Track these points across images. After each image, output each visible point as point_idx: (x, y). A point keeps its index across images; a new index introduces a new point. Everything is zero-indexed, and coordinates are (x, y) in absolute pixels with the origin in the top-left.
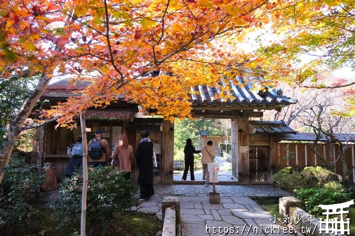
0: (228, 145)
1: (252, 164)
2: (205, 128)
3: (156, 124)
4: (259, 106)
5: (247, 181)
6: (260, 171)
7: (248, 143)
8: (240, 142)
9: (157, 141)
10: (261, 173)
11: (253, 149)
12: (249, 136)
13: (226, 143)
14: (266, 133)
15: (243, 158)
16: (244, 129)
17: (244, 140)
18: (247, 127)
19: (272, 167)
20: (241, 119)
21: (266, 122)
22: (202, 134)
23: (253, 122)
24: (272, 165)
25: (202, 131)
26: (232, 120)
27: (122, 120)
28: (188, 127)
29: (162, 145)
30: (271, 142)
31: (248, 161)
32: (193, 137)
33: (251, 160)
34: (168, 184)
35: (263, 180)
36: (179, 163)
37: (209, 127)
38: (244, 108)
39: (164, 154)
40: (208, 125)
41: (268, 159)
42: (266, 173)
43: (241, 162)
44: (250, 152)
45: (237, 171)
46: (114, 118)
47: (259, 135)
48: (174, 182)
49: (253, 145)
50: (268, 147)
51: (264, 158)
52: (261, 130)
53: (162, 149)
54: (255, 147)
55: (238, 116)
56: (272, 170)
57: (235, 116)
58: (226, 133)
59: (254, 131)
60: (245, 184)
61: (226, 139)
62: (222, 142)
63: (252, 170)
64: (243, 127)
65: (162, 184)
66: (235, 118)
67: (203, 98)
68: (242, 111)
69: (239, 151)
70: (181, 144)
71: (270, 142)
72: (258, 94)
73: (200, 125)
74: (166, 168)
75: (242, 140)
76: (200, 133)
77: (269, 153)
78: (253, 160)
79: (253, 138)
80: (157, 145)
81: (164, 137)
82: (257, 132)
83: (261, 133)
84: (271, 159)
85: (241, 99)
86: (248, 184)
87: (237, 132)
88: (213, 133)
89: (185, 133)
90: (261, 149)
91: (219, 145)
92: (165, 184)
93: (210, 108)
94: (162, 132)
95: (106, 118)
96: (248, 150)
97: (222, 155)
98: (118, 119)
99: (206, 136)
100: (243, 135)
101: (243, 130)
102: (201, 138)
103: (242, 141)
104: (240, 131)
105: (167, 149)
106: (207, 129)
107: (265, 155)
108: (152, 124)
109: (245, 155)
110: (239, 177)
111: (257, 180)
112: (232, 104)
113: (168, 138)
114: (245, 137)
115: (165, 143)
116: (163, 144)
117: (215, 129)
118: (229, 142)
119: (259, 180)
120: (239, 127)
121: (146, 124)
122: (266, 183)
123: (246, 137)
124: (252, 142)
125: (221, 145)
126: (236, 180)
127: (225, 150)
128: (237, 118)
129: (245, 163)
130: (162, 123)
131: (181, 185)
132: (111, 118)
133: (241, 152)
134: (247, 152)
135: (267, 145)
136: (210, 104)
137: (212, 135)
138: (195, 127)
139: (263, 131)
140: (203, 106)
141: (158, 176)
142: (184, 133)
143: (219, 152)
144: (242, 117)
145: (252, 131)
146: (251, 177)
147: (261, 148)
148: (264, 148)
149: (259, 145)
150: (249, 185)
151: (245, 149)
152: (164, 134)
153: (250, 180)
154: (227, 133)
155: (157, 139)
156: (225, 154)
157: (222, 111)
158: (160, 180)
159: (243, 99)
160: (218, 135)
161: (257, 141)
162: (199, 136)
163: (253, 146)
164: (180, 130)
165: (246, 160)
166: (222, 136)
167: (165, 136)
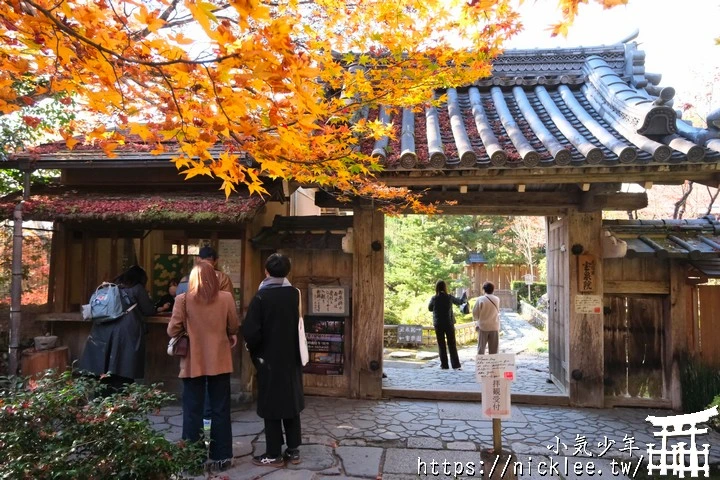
0: (532, 287)
1: (611, 346)
2: (479, 246)
3: (333, 232)
4: (643, 169)
5: (596, 397)
6: (636, 366)
7: (601, 285)
8: (575, 283)
9: (338, 279)
10: (642, 374)
11: (613, 302)
12: (604, 267)
13: (529, 280)
14: (659, 254)
15: (586, 329)
16: (586, 244)
17: (587, 277)
18: (598, 239)
19: (676, 356)
20: (578, 216)
21: (658, 222)
22: (472, 260)
23: (615, 225)
24: (677, 350)
25: (474, 252)
26: (550, 221)
27: (227, 220)
28: (436, 243)
29: (351, 291)
30: (674, 284)
31: (599, 338)
32: (449, 268)
33: (610, 333)
34: (369, 398)
35: (647, 396)
36: (413, 330)
37: (489, 245)
38: (594, 175)
39: (357, 314)
40: (485, 239)
41: (662, 332)
42: (655, 373)
43: (578, 342)
44: (607, 311)
45: (566, 365)
46: (208, 215)
47: (635, 263)
48: (384, 391)
49: (614, 290)
50: (664, 297)
51: (650, 330)
52: (643, 248)
53: (351, 299)
54: (622, 296)
55: (570, 209)
56: (675, 364)
57: (562, 208)
58: (529, 256)
59: (623, 249)
60: (591, 404)
61: (529, 272)
62: (520, 278)
63: (614, 365)
64: (584, 238)
65: (351, 398)
66: (559, 212)
67: (462, 147)
68: (586, 188)
69: (572, 309)
70: (420, 283)
71: (669, 281)
72: (639, 132)
73: (467, 239)
74: (360, 354)
75: (582, 276)
76: (467, 258)
77: (666, 314)
78: (614, 336)
79: (616, 271)
80: (337, 290)
81: (355, 268)
82: (630, 252)
83: (641, 256)
84: (673, 333)
85: (585, 148)
86: (599, 404)
87: (567, 254)
88: (498, 257)
89: (429, 257)
90: (640, 303)
91: (512, 286)
92: (358, 397)
93: (484, 178)
94: (351, 255)
95: (185, 215)
96: (600, 306)
97: (519, 309)
98: (217, 219)
99: (482, 264)
100: (583, 262)
101: (586, 248)
102: (469, 268)
103: (582, 281)
104: (576, 250)
105: (365, 300)
106: (485, 249)
107: (652, 323)
108: (324, 232)
109: (590, 322)
110: (571, 384)
111: (628, 396)
112: (554, 163)
113: (366, 271)
114: (590, 267)
115: (358, 285)
116: (355, 288)
117: (502, 249)
118: (535, 279)
119: (634, 394)
120: (571, 239)
121: (309, 233)
122: (658, 405)
123: (594, 268)
124: (612, 283)
125: (517, 286)
126: (565, 393)
127: (526, 296)
128: (565, 212)
129: (590, 342)
130: (350, 230)
131: (403, 404)
132: (199, 216)
133: (578, 312)
134: (597, 310)
135: (660, 291)
136: (482, 166)
137: (496, 262)
138: (457, 245)
139: (652, 251)
140: (461, 172)
141: (341, 373)
142: (427, 256)
143: (512, 302)
144: (580, 210)
145: (614, 249)
146: (610, 384)
147: (639, 300)
148: (650, 301)
149: (634, 291)
150: (605, 408)
151: (594, 304)
152: (355, 259)
153: (606, 394)
154: (530, 259)
155: (338, 273)
156: (526, 306)
157: (522, 189)
158: (346, 385)
159: (593, 147)
160: (508, 261)
161: (628, 280)
162: (464, 264)
163: (615, 295)
164: (418, 250)
165: (594, 335)
166: (519, 265)
167: (360, 265)
